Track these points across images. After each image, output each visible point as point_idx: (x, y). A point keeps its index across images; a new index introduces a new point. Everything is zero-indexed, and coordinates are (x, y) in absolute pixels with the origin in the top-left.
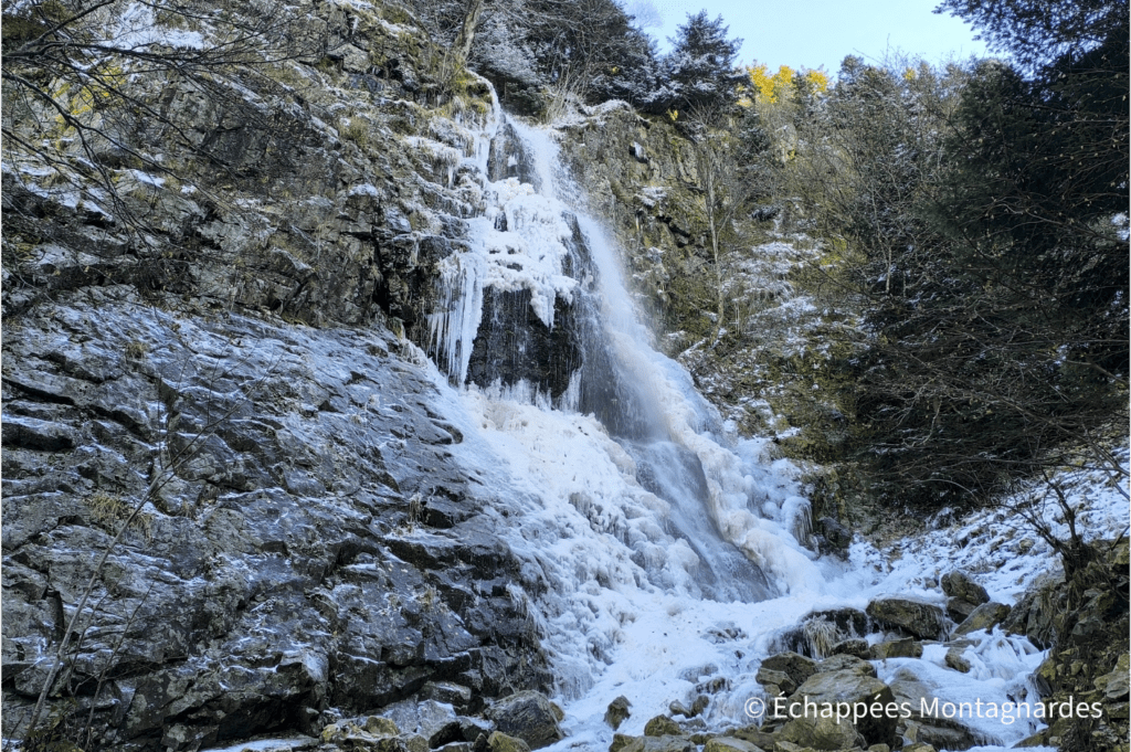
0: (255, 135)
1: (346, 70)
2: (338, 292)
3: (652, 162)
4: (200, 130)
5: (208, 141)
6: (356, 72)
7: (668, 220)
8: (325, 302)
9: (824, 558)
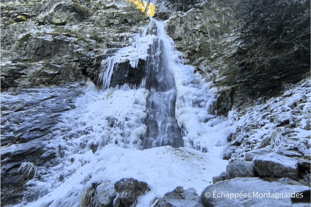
0: (48, 46)
1: (115, 25)
2: (68, 75)
3: (202, 20)
4: (34, 49)
5: (36, 51)
6: (117, 25)
7: (202, 31)
8: (65, 78)
9: (218, 117)
